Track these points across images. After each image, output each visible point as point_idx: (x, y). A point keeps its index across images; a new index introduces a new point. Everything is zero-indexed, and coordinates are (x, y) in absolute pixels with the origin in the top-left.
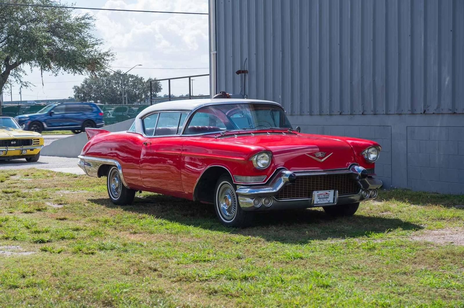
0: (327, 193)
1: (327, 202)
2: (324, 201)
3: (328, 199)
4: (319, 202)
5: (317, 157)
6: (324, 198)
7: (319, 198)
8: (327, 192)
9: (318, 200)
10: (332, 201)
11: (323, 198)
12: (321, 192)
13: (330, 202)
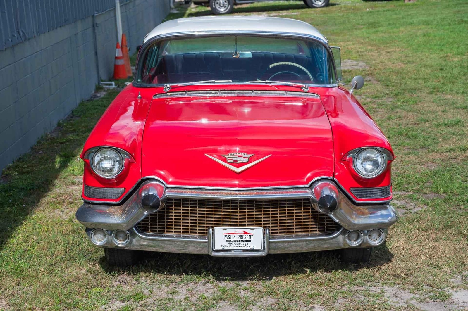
0: (245, 233)
1: (249, 248)
2: (239, 246)
3: (250, 244)
4: (228, 248)
5: (228, 163)
6: (239, 241)
7: (226, 241)
8: (248, 230)
9: (227, 244)
10: (259, 247)
11: (237, 241)
12: (231, 230)
13: (255, 249)
